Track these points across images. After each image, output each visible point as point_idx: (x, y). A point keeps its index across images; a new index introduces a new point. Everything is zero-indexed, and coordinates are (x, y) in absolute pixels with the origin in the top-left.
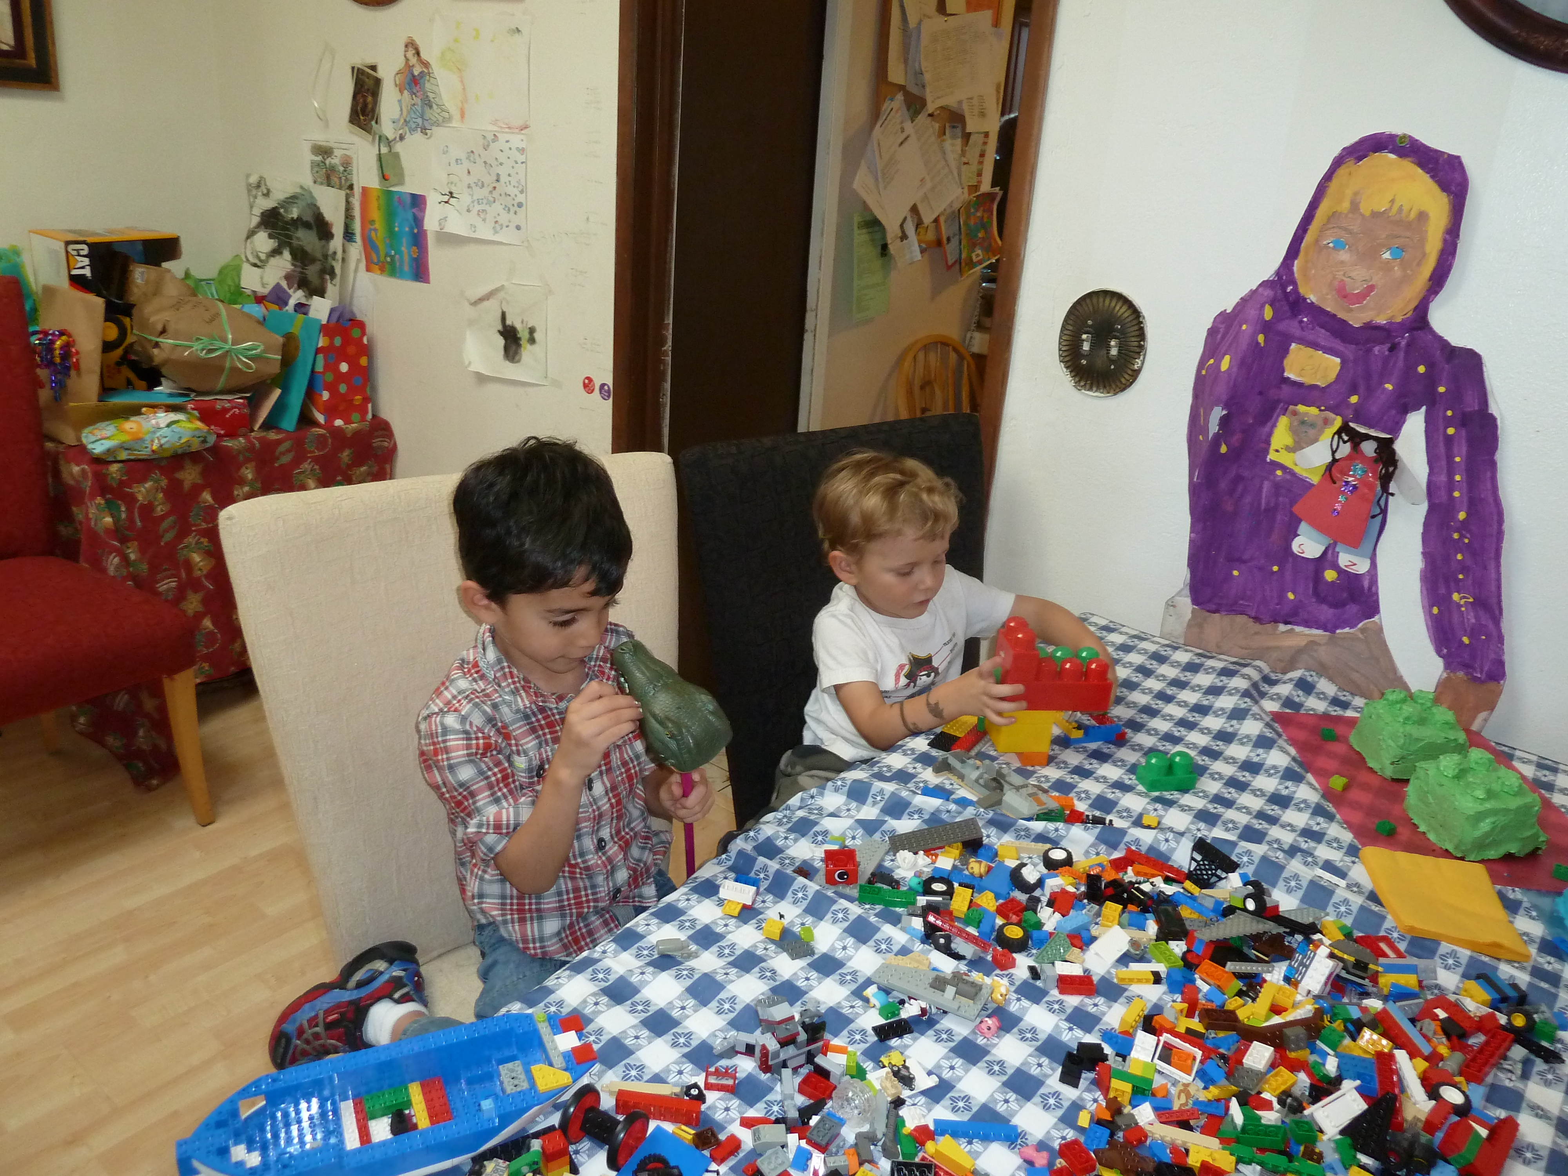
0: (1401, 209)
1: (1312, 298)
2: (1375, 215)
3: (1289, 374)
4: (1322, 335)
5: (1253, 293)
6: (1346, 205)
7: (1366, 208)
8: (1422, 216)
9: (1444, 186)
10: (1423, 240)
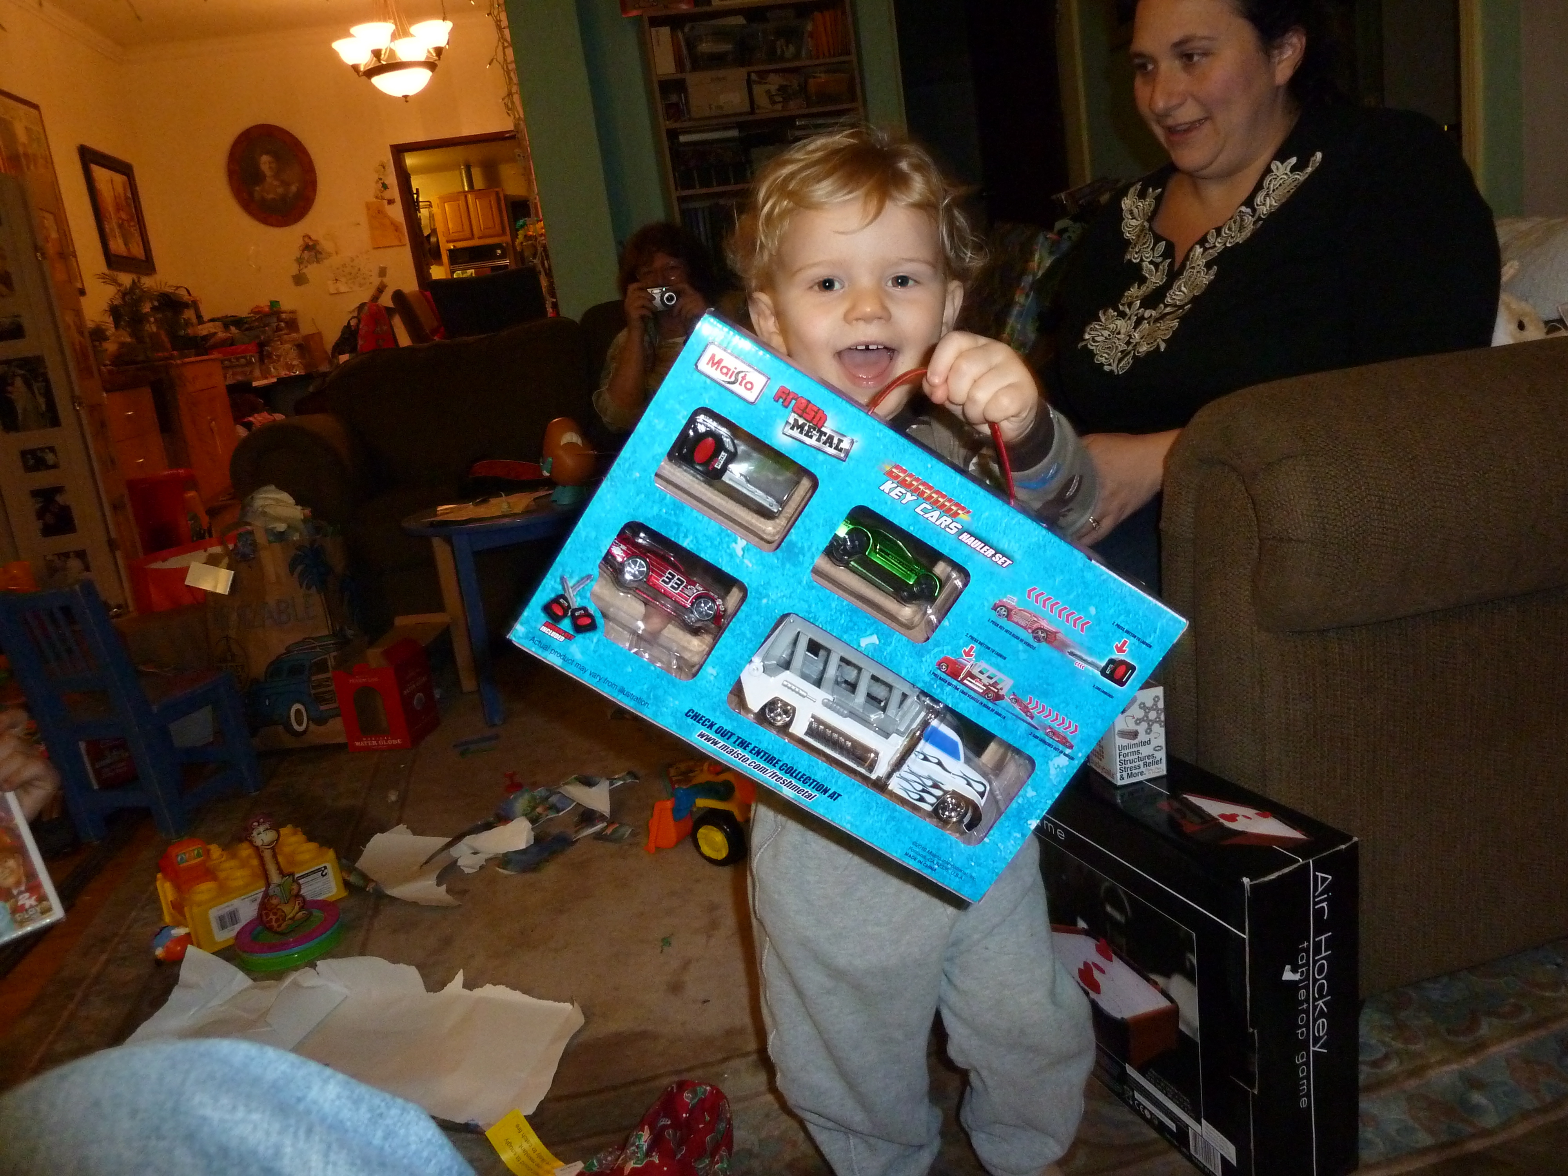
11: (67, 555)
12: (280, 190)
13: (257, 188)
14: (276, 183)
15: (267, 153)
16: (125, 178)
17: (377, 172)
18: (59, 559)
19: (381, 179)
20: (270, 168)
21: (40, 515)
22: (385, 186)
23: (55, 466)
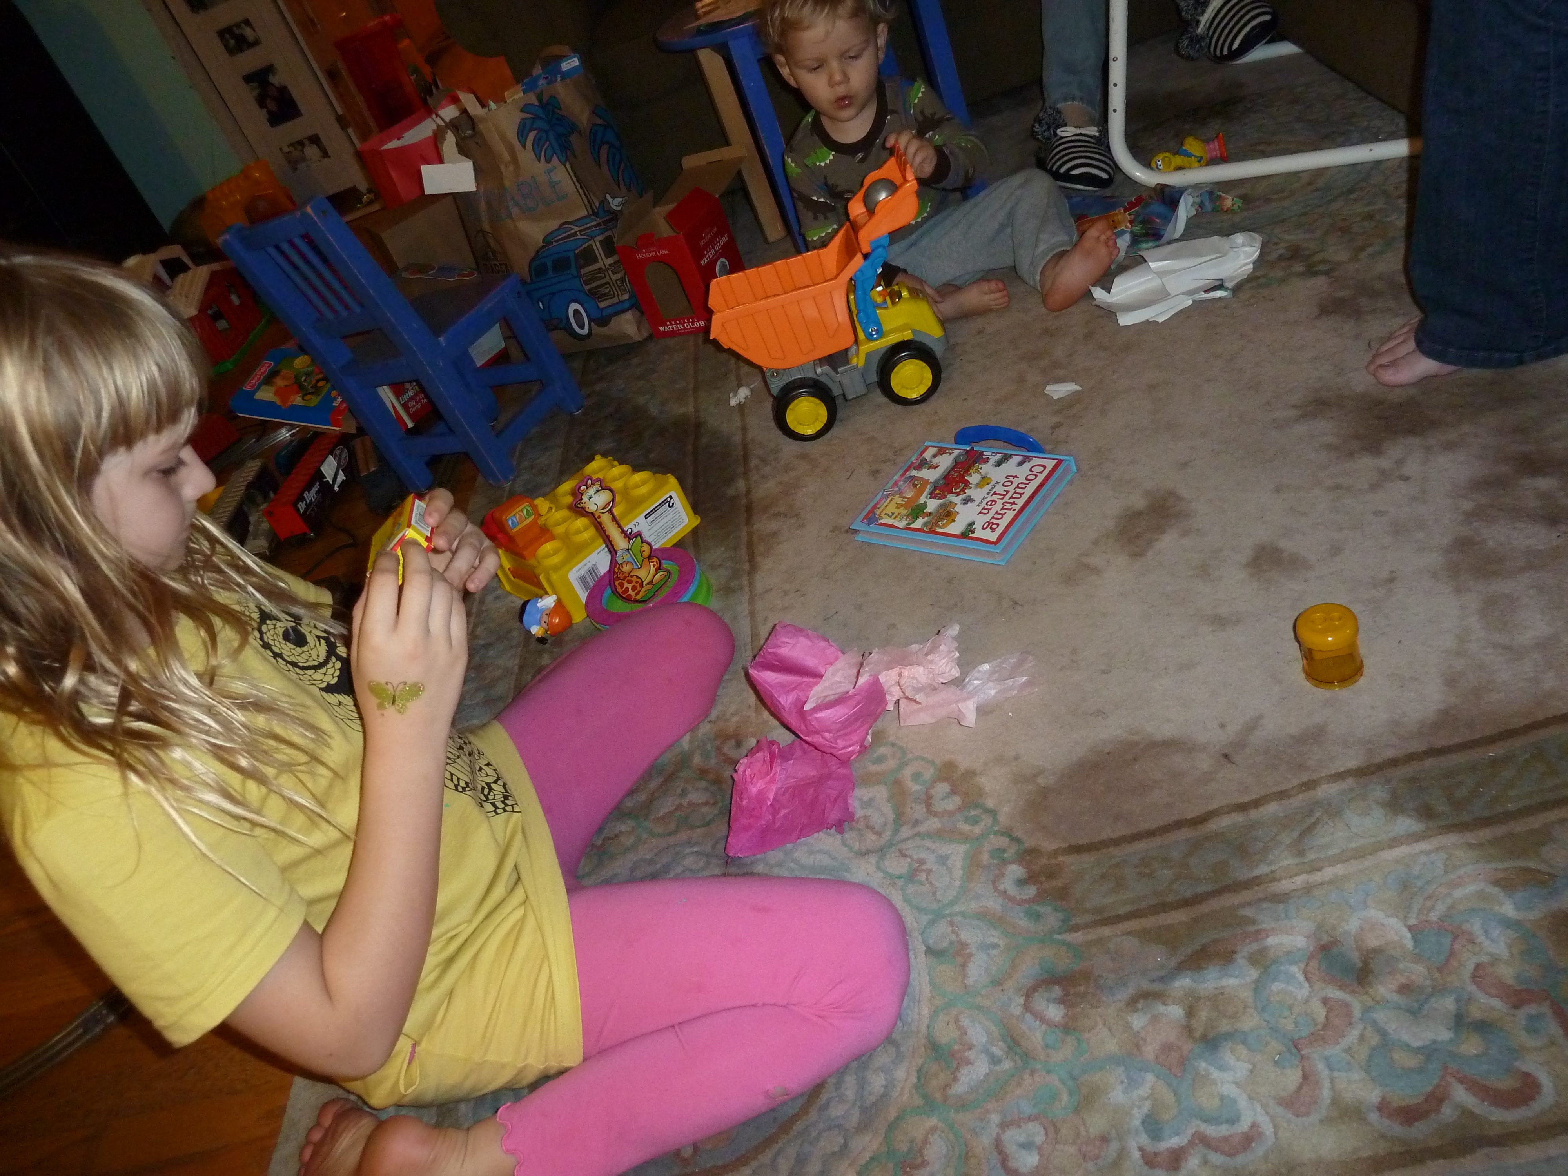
11: (301, 143)
18: (295, 149)
21: (261, 102)
23: (256, 43)
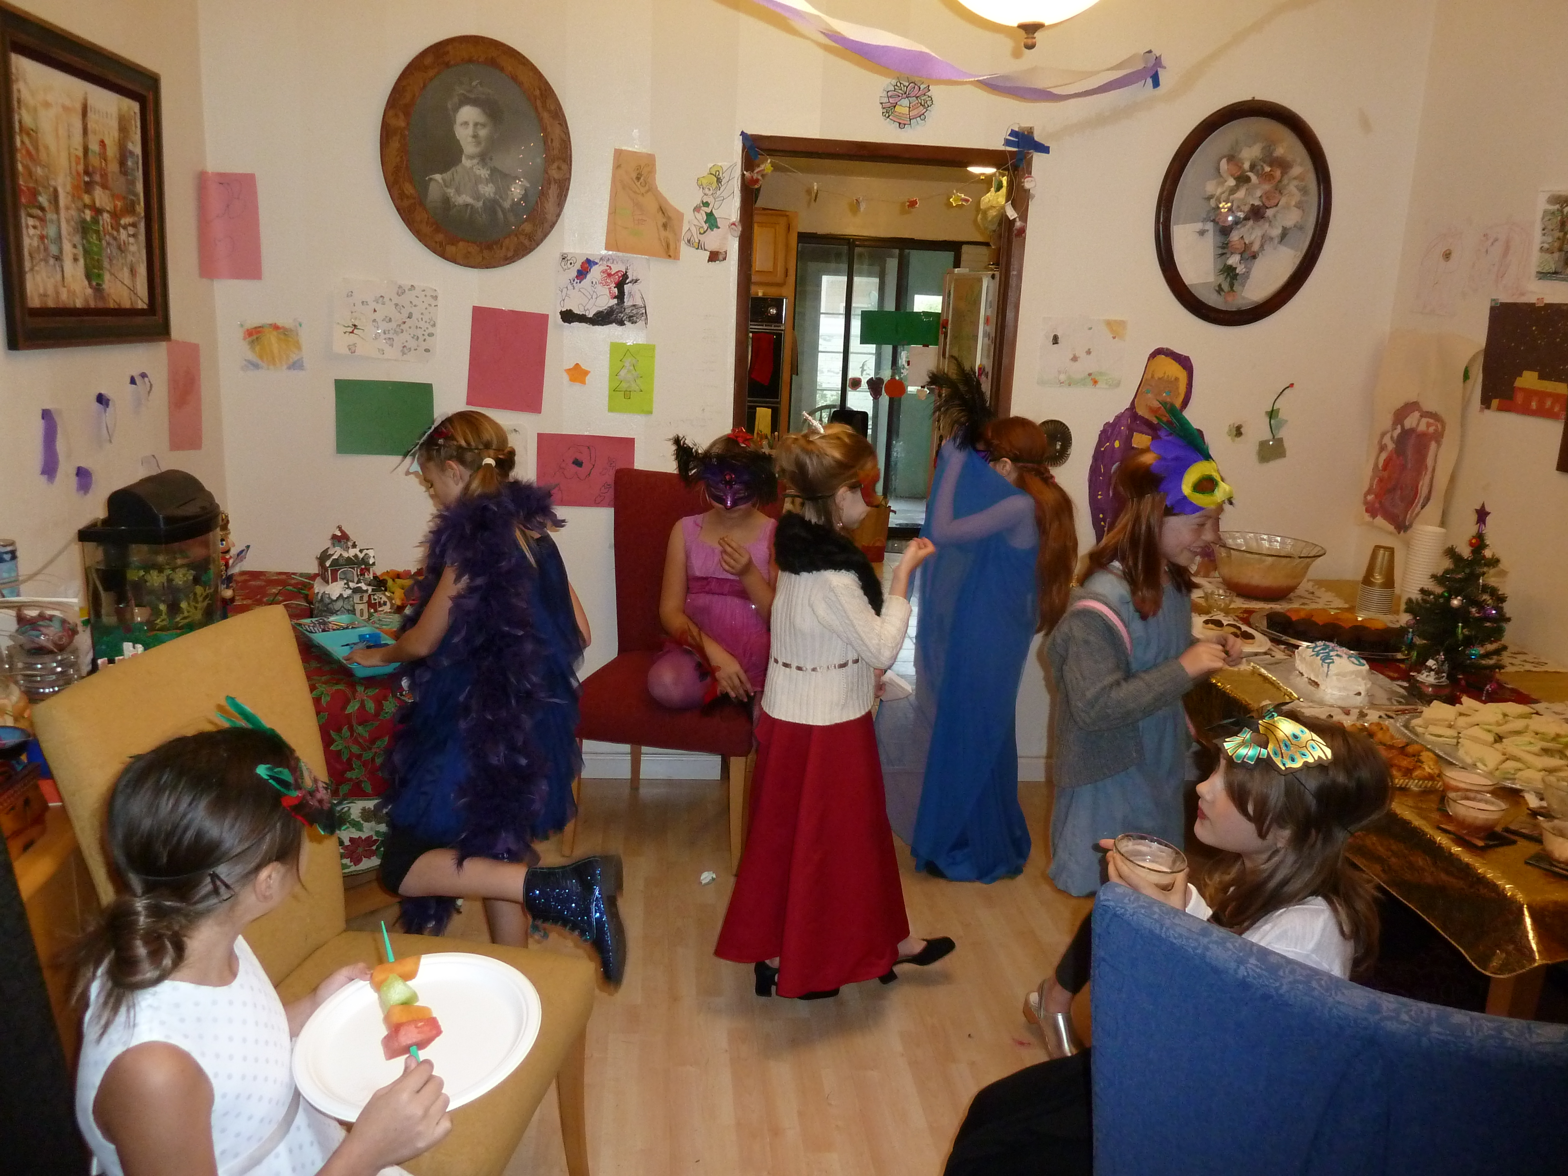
0: (1168, 376)
1: (1140, 413)
2: (1159, 379)
3: (1134, 445)
4: (1145, 428)
5: (1122, 414)
6: (1150, 376)
7: (1156, 377)
8: (1177, 379)
9: (1184, 367)
10: (1178, 388)
12: (488, 190)
13: (438, 177)
14: (484, 173)
15: (475, 102)
16: (135, 106)
17: (701, 186)
19: (706, 204)
20: (475, 136)
22: (711, 221)
